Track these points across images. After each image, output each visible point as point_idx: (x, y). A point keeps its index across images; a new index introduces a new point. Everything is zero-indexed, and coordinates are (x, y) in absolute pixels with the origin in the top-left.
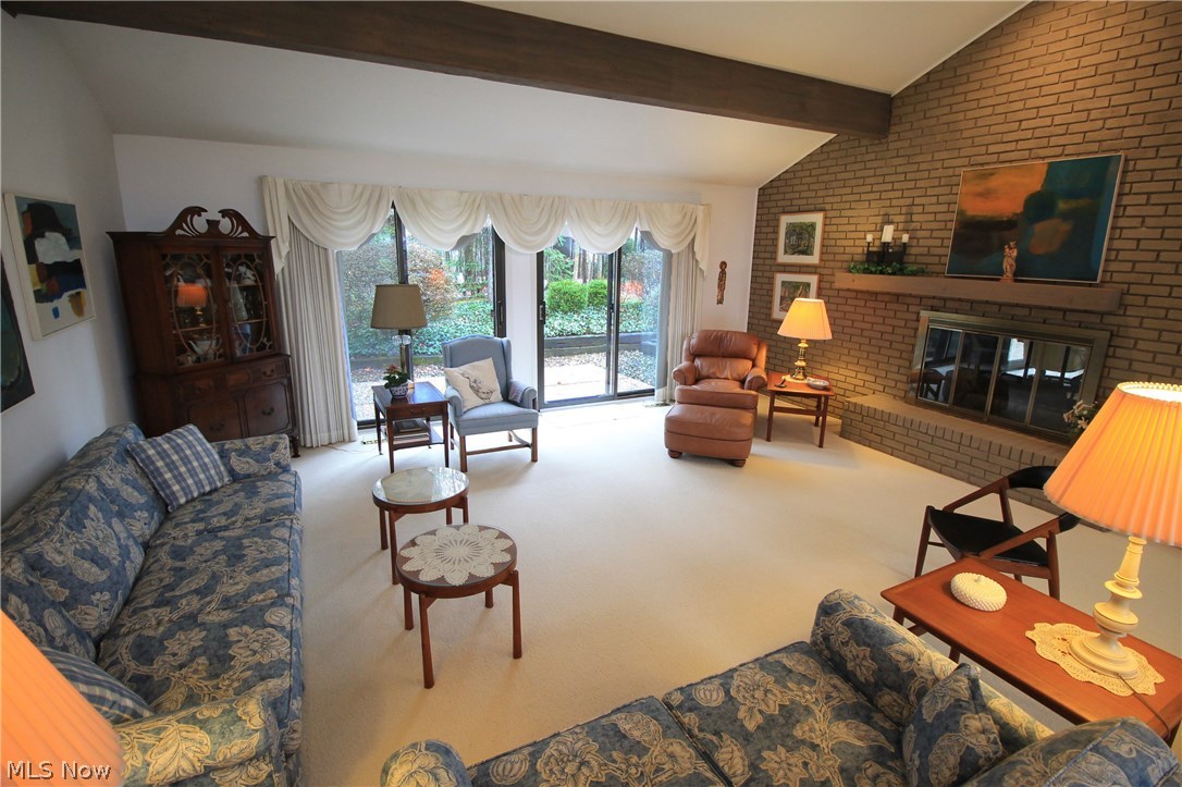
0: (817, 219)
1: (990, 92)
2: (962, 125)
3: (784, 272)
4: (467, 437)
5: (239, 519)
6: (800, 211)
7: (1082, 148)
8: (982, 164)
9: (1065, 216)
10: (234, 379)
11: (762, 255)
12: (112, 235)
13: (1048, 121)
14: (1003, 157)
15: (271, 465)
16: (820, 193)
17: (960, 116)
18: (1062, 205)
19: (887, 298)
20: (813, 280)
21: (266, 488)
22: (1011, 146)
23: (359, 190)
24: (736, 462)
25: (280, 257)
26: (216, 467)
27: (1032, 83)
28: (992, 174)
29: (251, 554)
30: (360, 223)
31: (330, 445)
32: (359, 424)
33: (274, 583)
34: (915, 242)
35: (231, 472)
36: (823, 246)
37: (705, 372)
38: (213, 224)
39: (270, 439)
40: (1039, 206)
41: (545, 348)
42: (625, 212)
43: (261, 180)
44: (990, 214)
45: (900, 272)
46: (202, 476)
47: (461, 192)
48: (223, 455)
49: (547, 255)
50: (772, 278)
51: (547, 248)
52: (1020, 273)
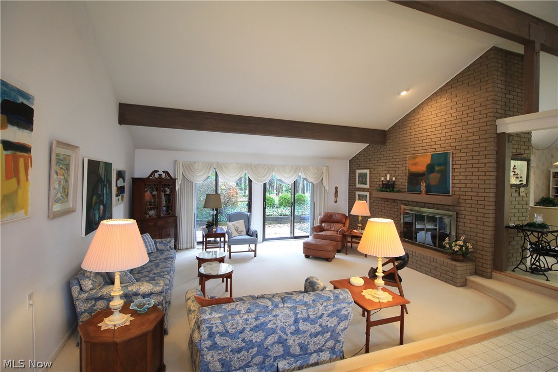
0: (367, 171)
1: (413, 130)
2: (407, 141)
3: (359, 191)
4: (232, 246)
5: (159, 259)
6: (362, 169)
7: (440, 149)
8: (414, 154)
9: (439, 172)
10: (160, 223)
11: (352, 184)
12: (132, 178)
13: (430, 140)
14: (419, 152)
15: (168, 247)
16: (368, 162)
17: (406, 138)
18: (437, 168)
19: (385, 200)
20: (367, 194)
21: (166, 253)
22: (421, 148)
23: (204, 164)
24: (328, 260)
25: (178, 185)
26: (153, 246)
27: (424, 128)
28: (416, 157)
29: (161, 266)
30: (204, 174)
31: (187, 249)
32: (197, 242)
33: (166, 271)
34: (397, 180)
35: (157, 248)
36: (370, 181)
37: (325, 228)
38: (160, 175)
39: (169, 239)
40: (430, 168)
41: (265, 220)
42: (296, 169)
43: (175, 161)
44: (417, 171)
45: (393, 191)
46: (149, 248)
47: (238, 164)
48: (155, 243)
49: (267, 184)
50: (355, 193)
51: (267, 181)
52: (428, 191)
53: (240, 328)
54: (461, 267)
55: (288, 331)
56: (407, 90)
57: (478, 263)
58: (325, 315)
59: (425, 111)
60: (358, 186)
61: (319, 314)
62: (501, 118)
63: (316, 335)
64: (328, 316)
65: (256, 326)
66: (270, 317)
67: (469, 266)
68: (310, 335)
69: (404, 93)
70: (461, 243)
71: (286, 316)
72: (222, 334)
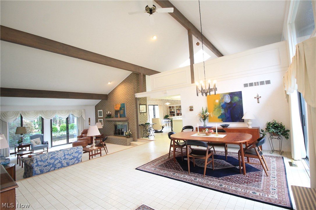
0: (102, 110)
6: (100, 110)
7: (122, 102)
8: (116, 104)
9: (123, 110)
11: (96, 116)
13: (120, 99)
16: (102, 107)
18: (122, 109)
20: (102, 119)
22: (118, 102)
23: (14, 112)
30: (14, 117)
32: (10, 154)
34: (112, 113)
36: (103, 114)
40: (121, 108)
41: (52, 139)
44: (117, 110)
45: (110, 118)
47: (35, 111)
49: (52, 120)
50: (98, 120)
51: (52, 119)
52: (121, 117)
53: (46, 158)
54: (128, 140)
55: (62, 159)
56: (111, 82)
57: (134, 138)
58: (74, 153)
59: (118, 89)
60: (99, 117)
61: (72, 152)
62: (136, 93)
63: (71, 159)
64: (75, 153)
65: (52, 158)
66: (56, 155)
67: (131, 139)
68: (70, 159)
69: (109, 83)
70: (128, 132)
71: (61, 154)
72: (40, 161)
